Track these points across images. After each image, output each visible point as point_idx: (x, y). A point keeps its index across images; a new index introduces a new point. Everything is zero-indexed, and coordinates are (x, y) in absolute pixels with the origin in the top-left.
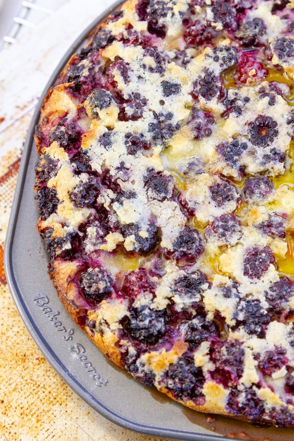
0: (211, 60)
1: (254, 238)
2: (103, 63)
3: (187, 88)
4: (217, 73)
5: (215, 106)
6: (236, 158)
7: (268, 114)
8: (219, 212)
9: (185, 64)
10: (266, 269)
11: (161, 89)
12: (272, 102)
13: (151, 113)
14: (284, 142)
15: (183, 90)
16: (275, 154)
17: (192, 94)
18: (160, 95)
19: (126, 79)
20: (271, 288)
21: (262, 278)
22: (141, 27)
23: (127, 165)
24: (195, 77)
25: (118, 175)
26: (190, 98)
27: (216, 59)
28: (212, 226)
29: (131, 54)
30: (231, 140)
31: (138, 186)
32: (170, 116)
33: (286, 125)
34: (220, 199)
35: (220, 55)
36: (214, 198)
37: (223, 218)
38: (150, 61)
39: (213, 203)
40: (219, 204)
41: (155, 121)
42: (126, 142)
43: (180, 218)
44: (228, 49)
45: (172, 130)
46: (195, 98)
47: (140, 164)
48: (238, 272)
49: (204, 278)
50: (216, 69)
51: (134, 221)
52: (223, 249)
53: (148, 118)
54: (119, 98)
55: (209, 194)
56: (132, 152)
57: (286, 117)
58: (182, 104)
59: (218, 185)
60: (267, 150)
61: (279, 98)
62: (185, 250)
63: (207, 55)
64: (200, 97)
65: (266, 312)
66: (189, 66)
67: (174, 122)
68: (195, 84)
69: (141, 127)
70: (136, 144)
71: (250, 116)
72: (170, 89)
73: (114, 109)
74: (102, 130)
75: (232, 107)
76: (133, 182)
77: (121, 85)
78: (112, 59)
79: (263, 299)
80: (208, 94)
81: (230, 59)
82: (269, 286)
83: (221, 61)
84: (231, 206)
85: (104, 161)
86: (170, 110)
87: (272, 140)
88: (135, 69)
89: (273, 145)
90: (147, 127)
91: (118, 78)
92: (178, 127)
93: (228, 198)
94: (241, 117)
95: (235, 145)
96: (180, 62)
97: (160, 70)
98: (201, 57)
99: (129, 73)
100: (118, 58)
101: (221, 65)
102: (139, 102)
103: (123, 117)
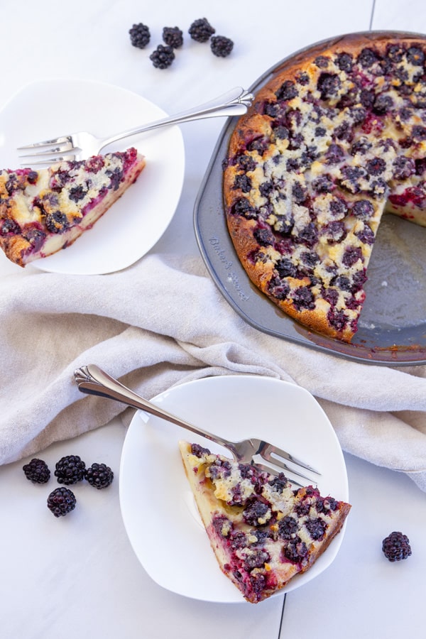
0: (348, 116)
1: (352, 240)
2: (287, 110)
3: (329, 133)
4: (350, 125)
5: (344, 144)
6: (356, 178)
7: (382, 157)
8: (333, 219)
9: (332, 117)
10: (356, 261)
11: (314, 132)
12: (386, 150)
13: (305, 147)
14: (389, 175)
15: (327, 133)
16: (381, 182)
17: (332, 136)
18: (313, 135)
19: (298, 123)
20: (356, 274)
21: (352, 267)
22: (317, 95)
23: (284, 178)
24: (337, 126)
25: (279, 184)
26: (331, 138)
27: (352, 116)
28: (325, 227)
29: (306, 109)
30: (354, 168)
31: (288, 193)
32: (315, 148)
33: (391, 166)
34: (335, 211)
35: (354, 113)
36: (331, 209)
37: (334, 223)
38: (315, 115)
39: (330, 212)
40: (334, 214)
41: (306, 152)
42: (287, 164)
43: (308, 219)
44: (359, 110)
45: (313, 158)
46: (334, 139)
47: (292, 178)
48: (339, 261)
49: (318, 258)
50: (351, 121)
51: (283, 214)
52: (331, 242)
53: (303, 149)
54: (290, 134)
55: (329, 206)
56: (289, 170)
57: (393, 161)
58: (325, 142)
59: (336, 202)
60: (376, 178)
61: (391, 148)
62: (306, 238)
63: (346, 112)
64: (337, 139)
65: (351, 286)
66: (334, 119)
67: (316, 152)
68: (335, 130)
69: (297, 154)
70: (292, 166)
71: (370, 156)
72: (320, 132)
73: (286, 142)
74: (276, 153)
75: (357, 148)
76: (286, 190)
77: (294, 127)
78: (295, 109)
79: (350, 278)
80: (340, 137)
81: (361, 117)
82: (356, 272)
83: (354, 117)
84: (341, 216)
85: (273, 172)
86: (316, 145)
87: (381, 173)
88: (305, 119)
89: (381, 176)
90: (300, 155)
91: (294, 122)
92: (319, 156)
93: (339, 211)
94: (364, 156)
95: (356, 171)
96: (329, 116)
97: (318, 121)
98: (342, 114)
99: (301, 120)
100: (298, 109)
101: (354, 120)
102: (300, 138)
103: (290, 148)
